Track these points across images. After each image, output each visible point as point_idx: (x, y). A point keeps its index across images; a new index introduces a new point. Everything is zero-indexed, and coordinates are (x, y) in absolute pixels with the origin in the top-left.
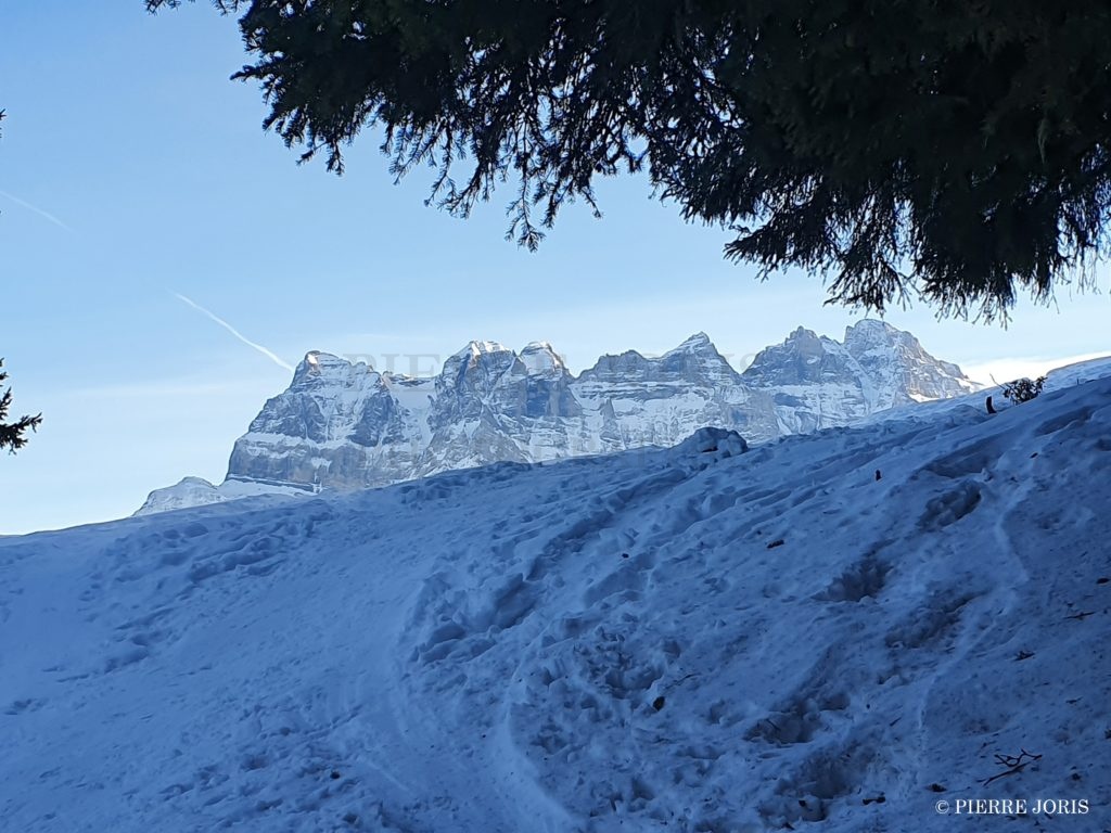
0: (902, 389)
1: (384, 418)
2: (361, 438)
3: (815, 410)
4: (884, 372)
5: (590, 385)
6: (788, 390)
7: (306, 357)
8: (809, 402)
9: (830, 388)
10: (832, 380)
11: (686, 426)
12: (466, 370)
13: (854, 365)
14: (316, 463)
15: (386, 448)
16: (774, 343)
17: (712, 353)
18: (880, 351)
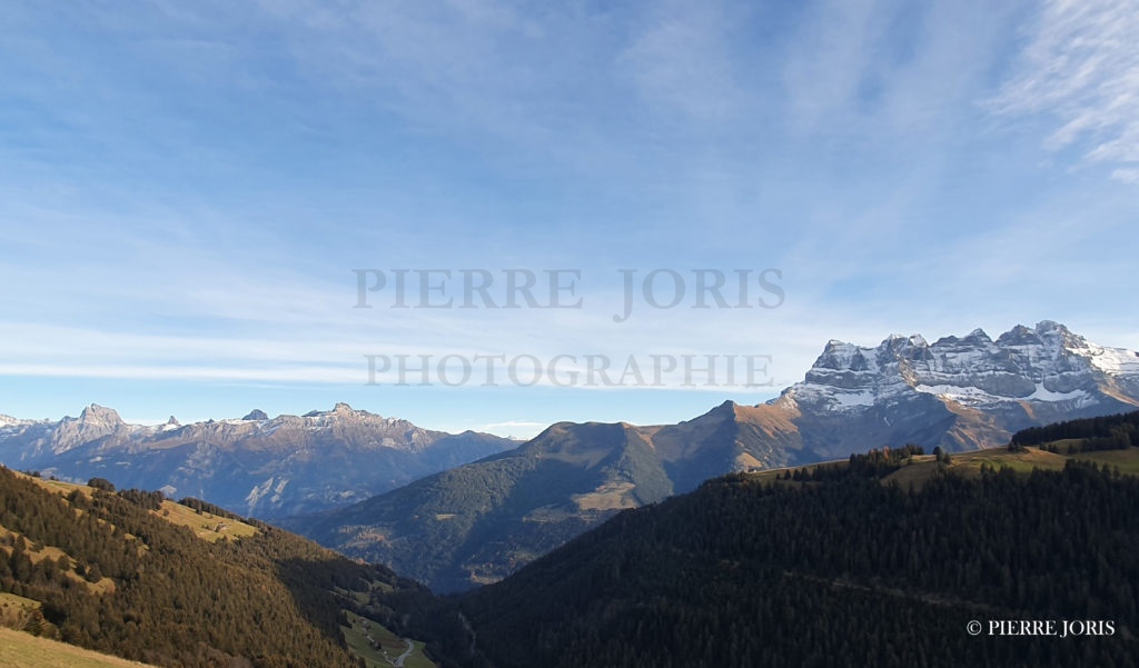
0: (1063, 346)
1: (860, 362)
2: (853, 368)
3: (1026, 355)
4: (1053, 340)
5: (936, 348)
6: (1014, 347)
7: (829, 342)
8: (1023, 352)
9: (1031, 346)
10: (1031, 343)
11: (975, 362)
12: (891, 345)
13: (1041, 338)
14: (838, 377)
15: (862, 372)
16: (1007, 331)
17: (984, 335)
18: (1052, 332)
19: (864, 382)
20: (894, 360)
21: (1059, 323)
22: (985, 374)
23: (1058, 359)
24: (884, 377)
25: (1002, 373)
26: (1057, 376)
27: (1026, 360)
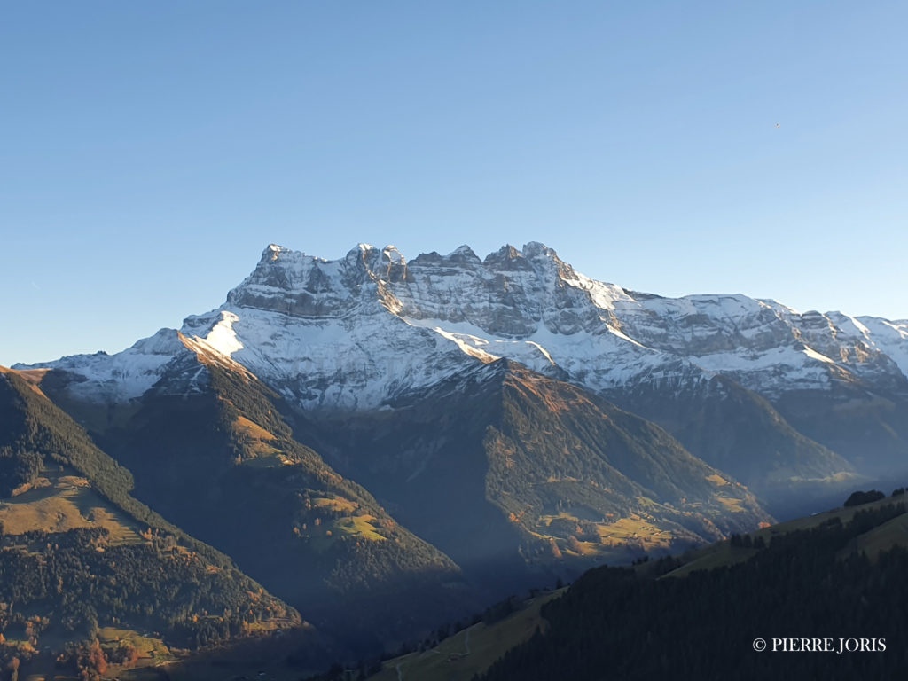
0: (558, 275)
1: (319, 280)
2: (310, 288)
3: (519, 284)
4: (545, 267)
5: (415, 268)
6: (505, 273)
7: (269, 247)
8: (515, 280)
9: (522, 273)
10: (522, 270)
11: (466, 289)
12: (361, 258)
13: (530, 263)
14: (288, 301)
15: (325, 295)
16: (494, 251)
17: (472, 254)
18: (541, 257)
19: (328, 310)
20: (369, 280)
21: (549, 247)
22: (481, 306)
23: (557, 291)
24: (356, 304)
25: (497, 305)
26: (558, 313)
27: (520, 291)
